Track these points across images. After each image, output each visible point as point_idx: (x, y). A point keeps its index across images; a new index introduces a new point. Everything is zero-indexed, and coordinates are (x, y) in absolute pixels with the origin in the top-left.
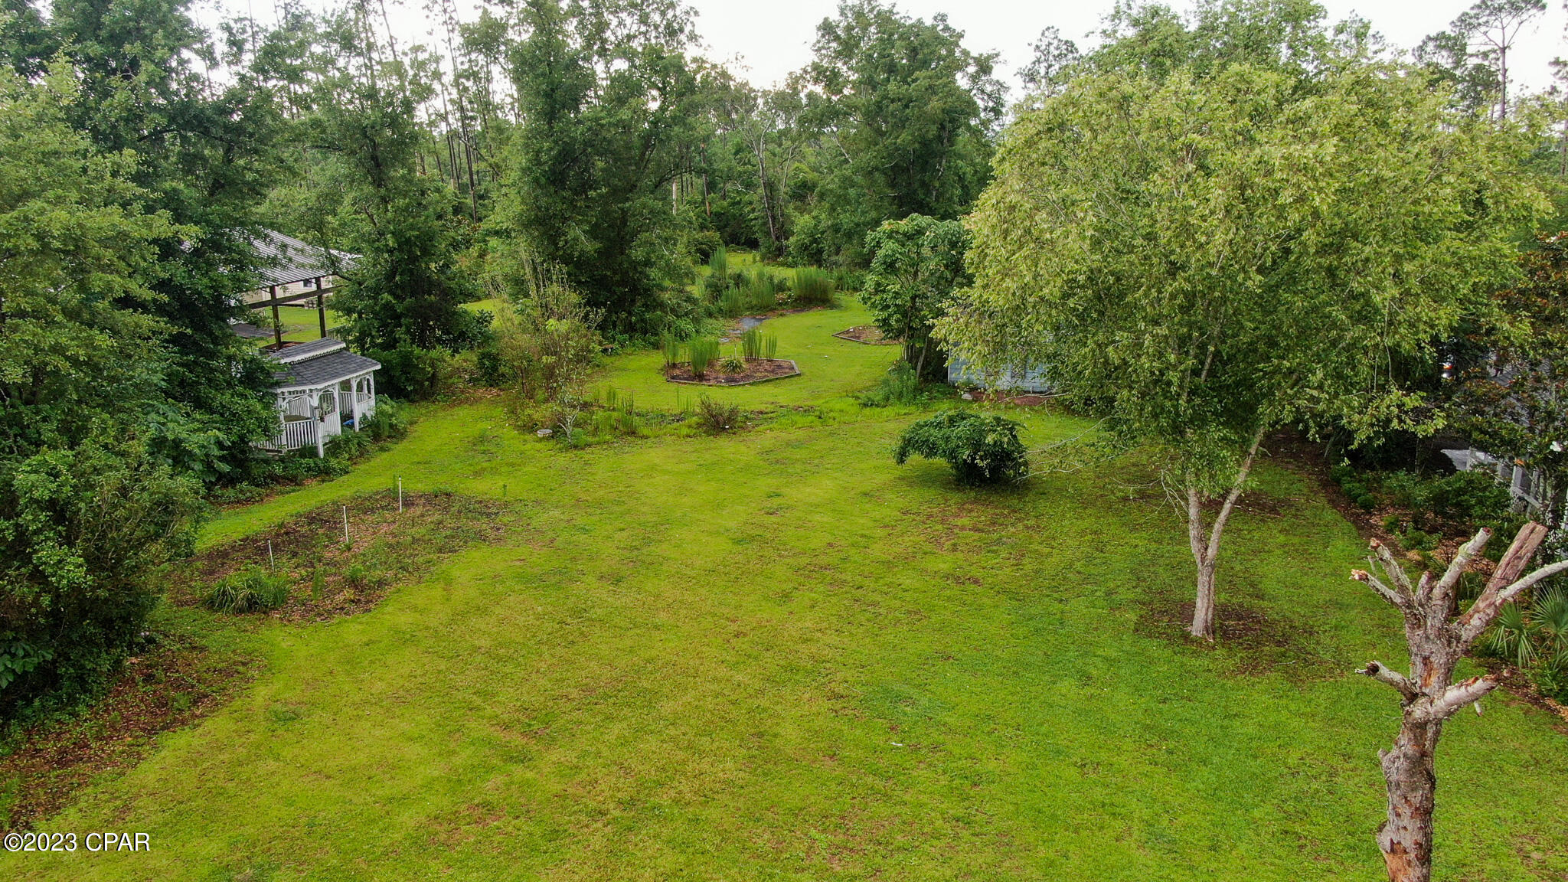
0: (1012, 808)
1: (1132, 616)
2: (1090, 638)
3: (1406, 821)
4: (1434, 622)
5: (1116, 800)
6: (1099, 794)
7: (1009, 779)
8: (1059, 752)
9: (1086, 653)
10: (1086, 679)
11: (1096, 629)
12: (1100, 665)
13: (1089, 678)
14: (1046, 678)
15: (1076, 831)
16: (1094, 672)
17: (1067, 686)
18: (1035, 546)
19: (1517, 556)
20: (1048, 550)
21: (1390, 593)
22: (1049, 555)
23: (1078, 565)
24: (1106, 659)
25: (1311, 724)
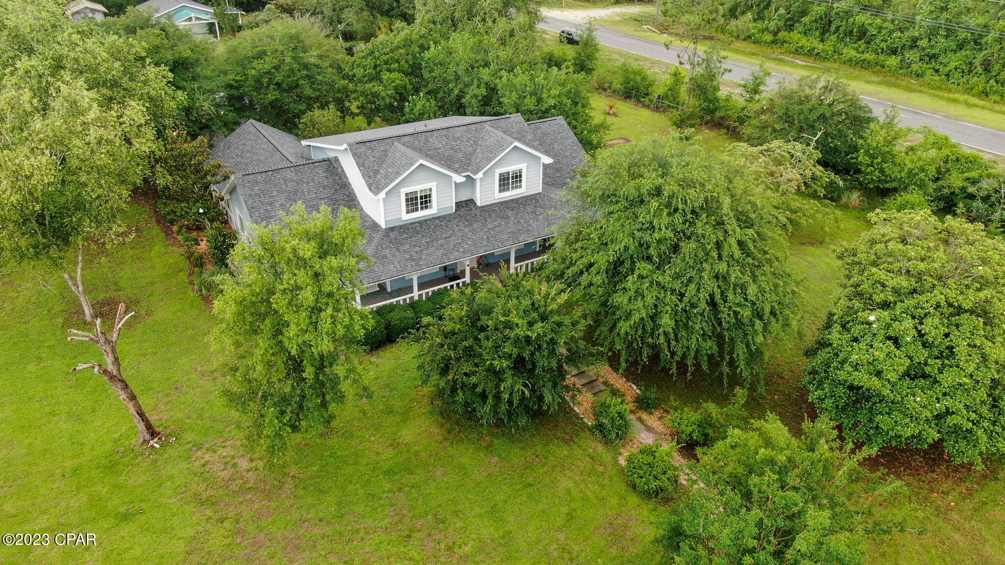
0: (12, 430)
1: (60, 320)
2: (41, 338)
3: (121, 393)
4: (102, 340)
5: (55, 409)
6: (48, 410)
7: (9, 419)
8: (30, 399)
9: (40, 347)
10: (40, 359)
11: (44, 333)
12: (46, 351)
13: (42, 359)
14: (22, 366)
15: (40, 428)
16: (44, 355)
17: (32, 367)
18: (10, 294)
19: (120, 315)
20: (16, 295)
21: (85, 339)
22: (18, 297)
23: (33, 299)
24: (49, 347)
25: (134, 346)
